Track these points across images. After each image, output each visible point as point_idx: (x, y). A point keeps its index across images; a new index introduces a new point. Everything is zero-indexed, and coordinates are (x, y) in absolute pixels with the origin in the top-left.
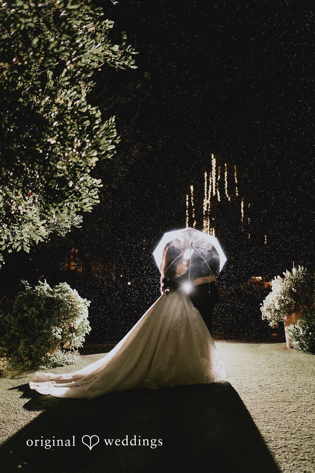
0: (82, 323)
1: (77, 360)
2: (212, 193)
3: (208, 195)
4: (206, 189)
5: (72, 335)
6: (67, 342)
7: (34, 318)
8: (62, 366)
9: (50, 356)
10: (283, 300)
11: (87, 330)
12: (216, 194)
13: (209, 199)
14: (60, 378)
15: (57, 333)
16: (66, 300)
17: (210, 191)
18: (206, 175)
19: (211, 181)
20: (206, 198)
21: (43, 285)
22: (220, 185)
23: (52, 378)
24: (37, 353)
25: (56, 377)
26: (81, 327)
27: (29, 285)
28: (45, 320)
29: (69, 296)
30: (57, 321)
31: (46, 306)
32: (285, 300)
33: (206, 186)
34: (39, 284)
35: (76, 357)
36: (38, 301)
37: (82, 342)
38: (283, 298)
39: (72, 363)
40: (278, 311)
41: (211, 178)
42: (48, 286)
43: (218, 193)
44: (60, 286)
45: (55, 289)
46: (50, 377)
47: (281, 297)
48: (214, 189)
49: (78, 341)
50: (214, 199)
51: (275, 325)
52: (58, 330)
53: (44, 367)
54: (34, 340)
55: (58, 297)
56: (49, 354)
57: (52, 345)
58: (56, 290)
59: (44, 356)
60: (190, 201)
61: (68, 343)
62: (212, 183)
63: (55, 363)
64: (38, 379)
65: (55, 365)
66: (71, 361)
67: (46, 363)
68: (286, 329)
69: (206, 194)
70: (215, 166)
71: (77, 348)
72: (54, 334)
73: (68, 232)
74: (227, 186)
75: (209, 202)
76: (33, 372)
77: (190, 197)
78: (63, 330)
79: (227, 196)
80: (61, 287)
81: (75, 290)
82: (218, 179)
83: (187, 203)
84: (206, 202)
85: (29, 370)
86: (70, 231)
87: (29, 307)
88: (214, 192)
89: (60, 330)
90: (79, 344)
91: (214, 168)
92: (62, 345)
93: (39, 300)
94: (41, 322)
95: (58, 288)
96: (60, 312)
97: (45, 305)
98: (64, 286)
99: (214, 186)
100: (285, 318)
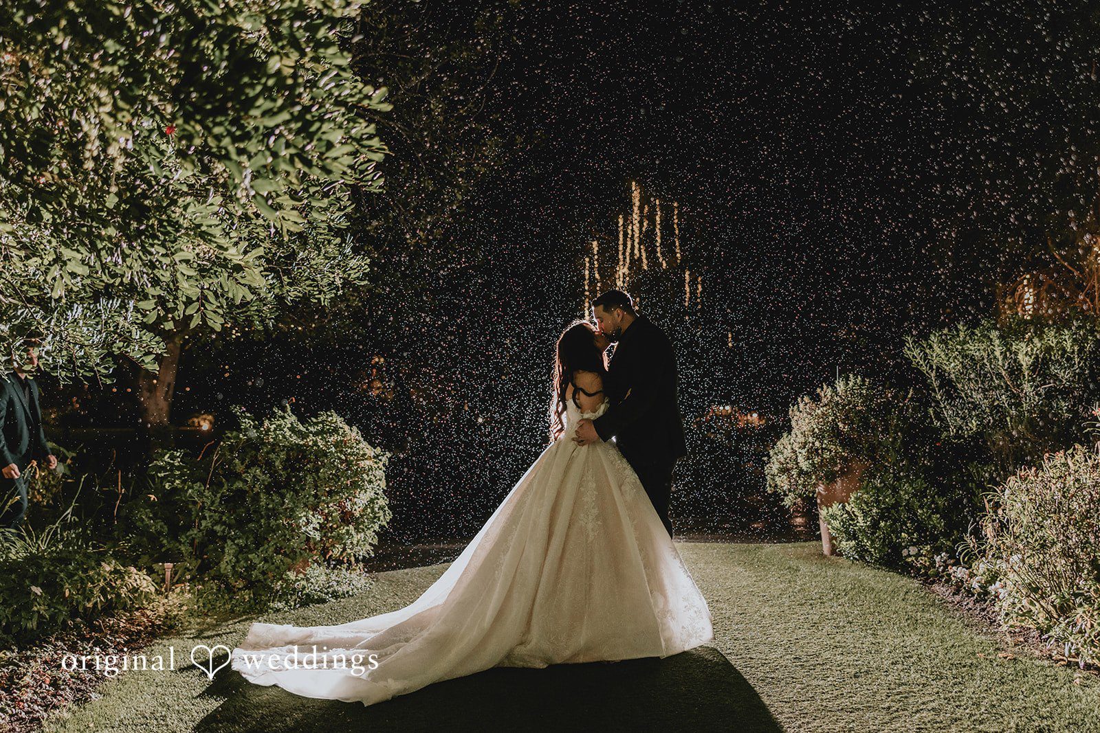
0: (372, 501)
1: (359, 586)
2: (632, 254)
3: (625, 258)
4: (621, 248)
5: (348, 531)
6: (334, 547)
7: (258, 493)
8: (323, 601)
9: (294, 578)
10: (817, 450)
11: (382, 518)
12: (641, 255)
13: (627, 265)
14: (310, 636)
15: (310, 527)
16: (333, 450)
17: (628, 250)
18: (621, 222)
19: (630, 232)
20: (621, 263)
21: (283, 418)
22: (647, 238)
23: (289, 638)
24: (264, 573)
25: (301, 635)
26: (369, 510)
27: (249, 418)
28: (283, 496)
29: (341, 441)
30: (311, 499)
31: (287, 463)
32: (822, 449)
33: (621, 242)
34: (273, 415)
35: (357, 579)
36: (268, 453)
37: (370, 544)
38: (817, 444)
39: (348, 592)
40: (807, 473)
41: (630, 227)
42: (294, 418)
43: (644, 255)
44: (320, 419)
45: (310, 425)
46: (287, 635)
47: (813, 443)
48: (637, 246)
49: (362, 542)
50: (635, 264)
51: (795, 504)
52: (314, 520)
53: (280, 605)
54: (259, 542)
55: (315, 443)
56: (292, 575)
57: (301, 554)
58: (311, 429)
59: (281, 579)
60: (591, 269)
61: (339, 547)
62: (633, 235)
63: (307, 595)
64: (258, 640)
65: (307, 601)
66: (345, 588)
67: (285, 594)
68: (823, 512)
69: (621, 257)
70: (637, 204)
71: (361, 558)
72: (304, 529)
73: (336, 294)
74: (659, 241)
75: (626, 270)
76: (253, 618)
77: (591, 263)
78: (327, 519)
79: (661, 260)
80: (322, 422)
81: (354, 428)
82: (644, 229)
83: (587, 272)
84: (622, 270)
85: (244, 612)
86: (340, 292)
87: (248, 467)
88: (636, 251)
89: (317, 520)
90: (365, 550)
91: (636, 209)
92: (324, 552)
93: (273, 451)
94: (273, 501)
95: (316, 424)
96: (319, 477)
97: (283, 462)
98: (330, 419)
99: (637, 241)
100: (821, 489)
